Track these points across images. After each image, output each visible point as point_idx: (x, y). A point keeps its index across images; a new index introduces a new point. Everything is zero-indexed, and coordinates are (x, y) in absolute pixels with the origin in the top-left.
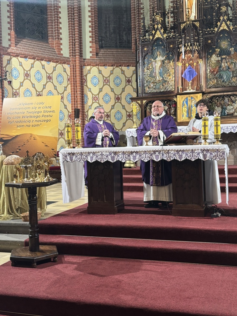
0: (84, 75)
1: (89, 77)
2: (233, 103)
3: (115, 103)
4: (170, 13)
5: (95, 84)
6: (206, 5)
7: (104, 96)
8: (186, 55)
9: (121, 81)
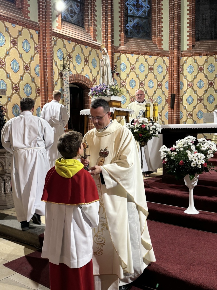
0: (181, 65)
1: (185, 67)
3: (209, 87)
5: (190, 72)
7: (198, 82)
9: (215, 68)
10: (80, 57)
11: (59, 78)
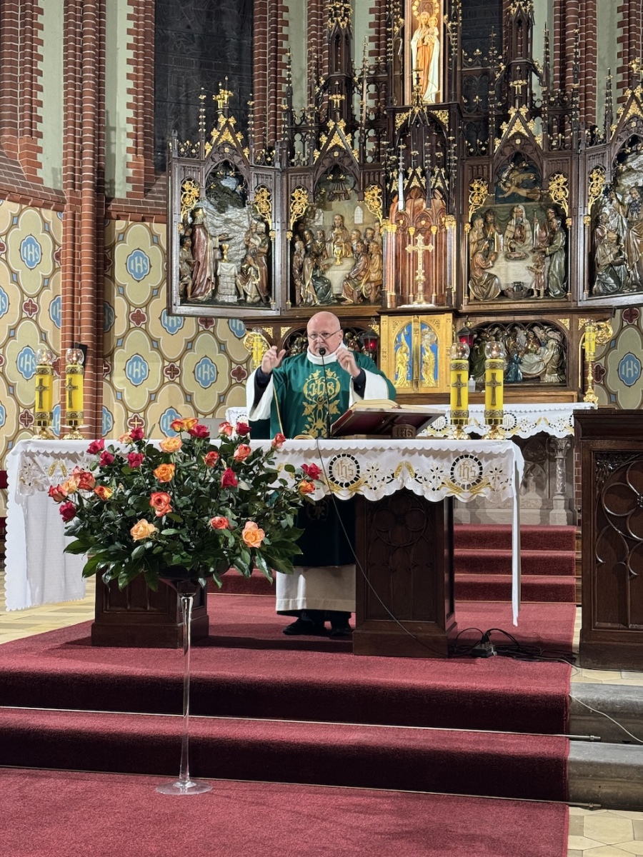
0: (106, 245)
1: (121, 253)
2: (541, 345)
4: (365, 81)
5: (139, 275)
6: (470, 64)
8: (409, 202)
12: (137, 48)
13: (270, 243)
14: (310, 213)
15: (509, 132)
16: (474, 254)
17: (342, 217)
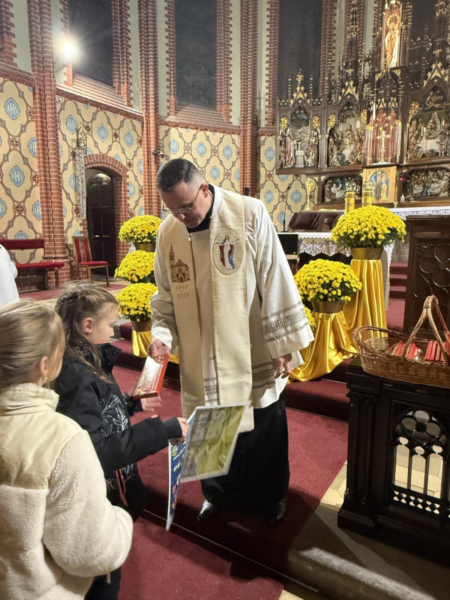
1: (263, 150)
2: (440, 179)
3: (294, 181)
4: (363, 61)
5: (270, 158)
6: (414, 46)
8: (378, 115)
10: (105, 130)
11: (70, 160)
12: (270, 62)
13: (319, 140)
14: (337, 125)
15: (431, 76)
16: (411, 137)
17: (351, 126)
